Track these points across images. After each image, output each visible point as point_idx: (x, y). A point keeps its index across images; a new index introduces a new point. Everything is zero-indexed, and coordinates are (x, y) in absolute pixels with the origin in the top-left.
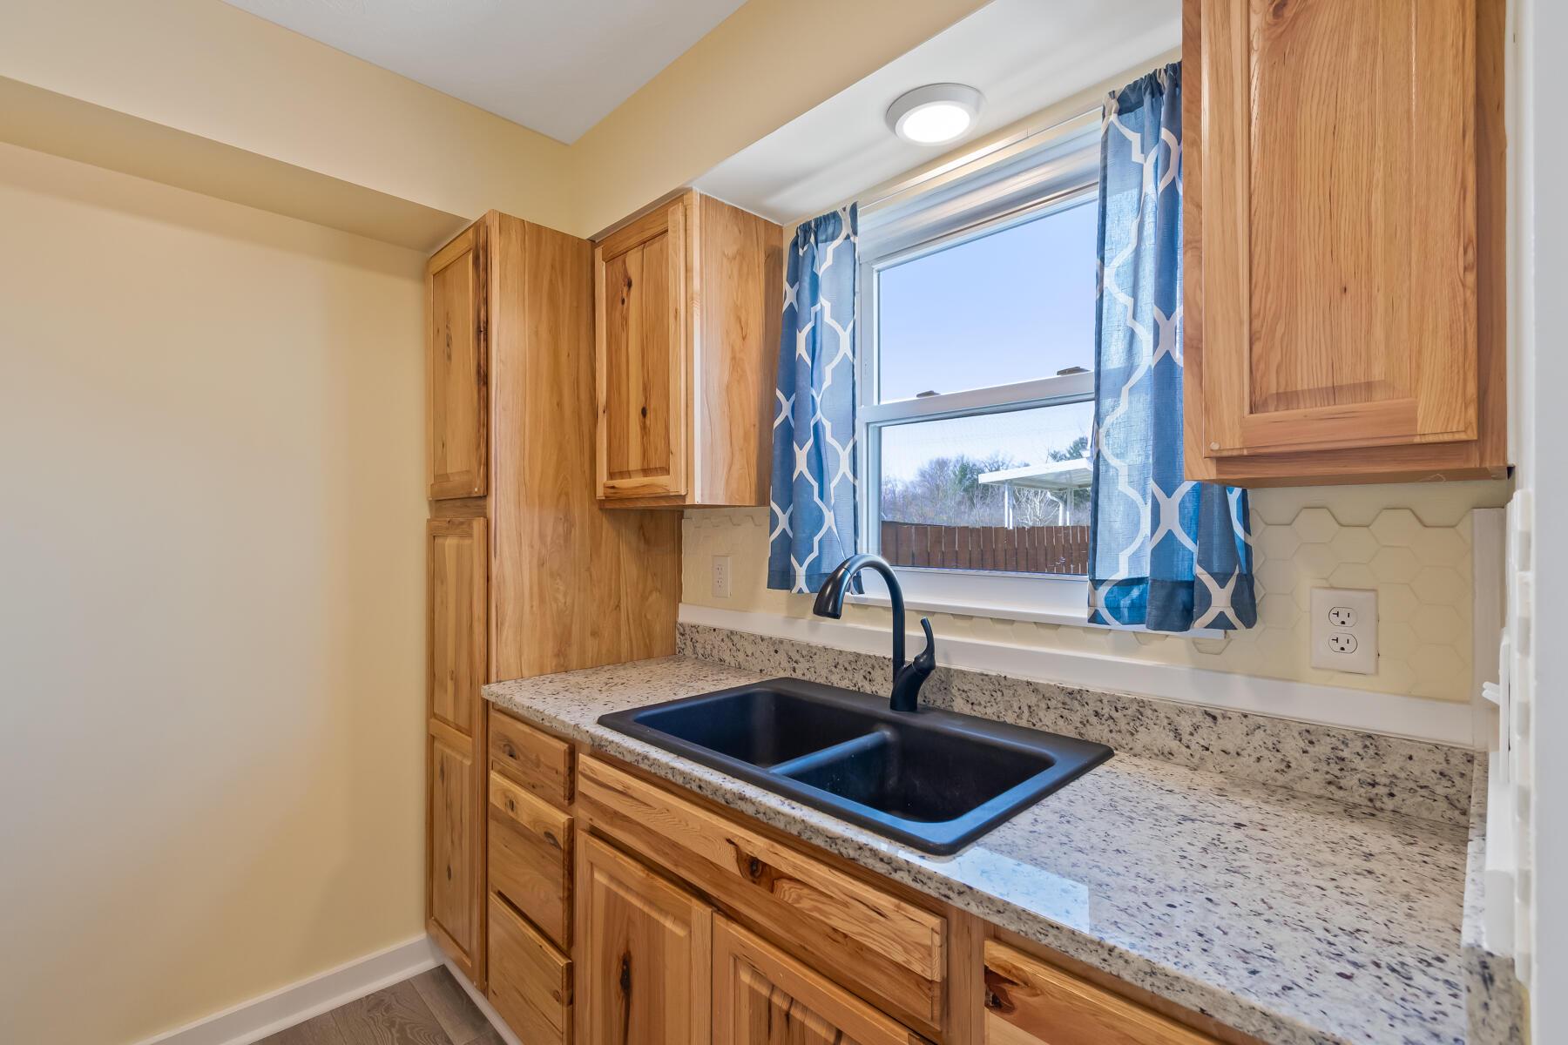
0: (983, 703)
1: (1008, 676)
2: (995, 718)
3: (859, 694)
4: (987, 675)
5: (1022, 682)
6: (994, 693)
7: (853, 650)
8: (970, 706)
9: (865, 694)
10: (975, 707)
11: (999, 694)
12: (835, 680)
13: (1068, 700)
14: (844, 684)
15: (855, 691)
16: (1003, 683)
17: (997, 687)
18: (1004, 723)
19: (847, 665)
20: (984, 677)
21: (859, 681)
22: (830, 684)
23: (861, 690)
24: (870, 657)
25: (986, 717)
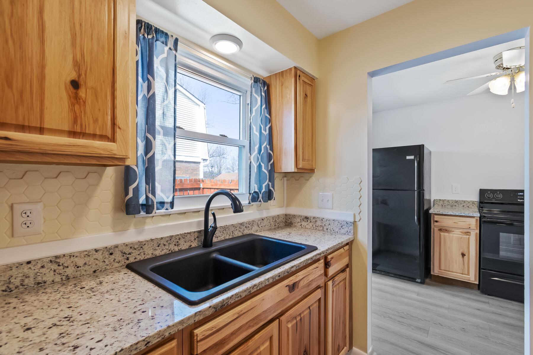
0: (220, 236)
1: (227, 225)
2: (224, 239)
3: (172, 253)
4: (222, 227)
5: (231, 225)
6: (223, 231)
7: (168, 235)
8: (217, 238)
9: (175, 252)
10: (218, 238)
11: (225, 231)
12: (158, 253)
13: (241, 226)
14: (163, 253)
15: (170, 253)
16: (226, 227)
17: (224, 229)
18: (226, 239)
19: (165, 243)
20: (221, 227)
21: (172, 247)
22: (154, 256)
23: (173, 251)
24: (178, 235)
25: (221, 240)
